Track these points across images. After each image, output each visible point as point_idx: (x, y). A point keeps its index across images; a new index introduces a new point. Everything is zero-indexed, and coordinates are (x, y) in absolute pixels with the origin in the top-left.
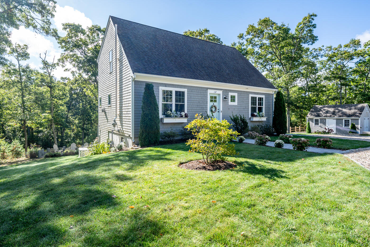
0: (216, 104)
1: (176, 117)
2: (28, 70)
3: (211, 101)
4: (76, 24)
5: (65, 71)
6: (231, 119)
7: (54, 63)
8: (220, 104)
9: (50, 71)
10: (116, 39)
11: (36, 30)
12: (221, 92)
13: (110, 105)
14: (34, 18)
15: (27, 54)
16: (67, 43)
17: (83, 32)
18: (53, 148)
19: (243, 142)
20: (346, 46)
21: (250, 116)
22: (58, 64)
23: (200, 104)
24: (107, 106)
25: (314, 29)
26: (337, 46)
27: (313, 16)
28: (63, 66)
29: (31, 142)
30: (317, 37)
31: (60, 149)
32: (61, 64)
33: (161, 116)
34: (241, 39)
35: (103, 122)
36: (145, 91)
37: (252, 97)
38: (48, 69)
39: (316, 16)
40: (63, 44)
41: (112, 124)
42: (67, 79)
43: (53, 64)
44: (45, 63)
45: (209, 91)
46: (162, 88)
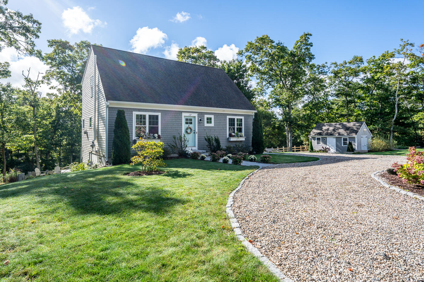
0: (191, 126)
1: (149, 138)
2: (9, 88)
3: (187, 123)
4: (64, 40)
5: (50, 88)
6: (206, 139)
7: (38, 80)
8: (195, 126)
9: (33, 89)
10: (95, 68)
11: (19, 51)
12: (196, 115)
13: (91, 128)
14: (17, 40)
15: (8, 72)
16: (53, 59)
17: (71, 48)
18: (34, 171)
19: (205, 159)
20: (350, 63)
21: (228, 136)
22: (42, 81)
23: (174, 126)
24: (89, 128)
25: (311, 48)
26: (342, 62)
27: (309, 35)
28: (48, 84)
29: (9, 167)
30: (314, 55)
31: (42, 173)
32: (46, 81)
33: (134, 137)
34: (241, 55)
35: (86, 143)
36: (117, 117)
37: (229, 119)
38: (31, 87)
39: (311, 35)
40: (49, 61)
41: (91, 146)
42: (54, 96)
43: (37, 82)
44: (28, 80)
45: (184, 114)
46: (135, 113)
